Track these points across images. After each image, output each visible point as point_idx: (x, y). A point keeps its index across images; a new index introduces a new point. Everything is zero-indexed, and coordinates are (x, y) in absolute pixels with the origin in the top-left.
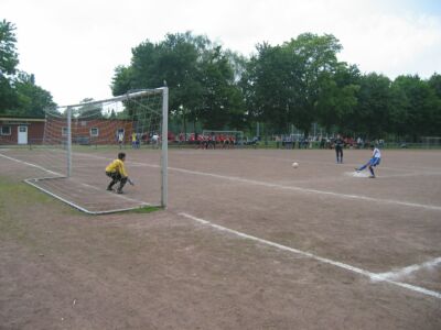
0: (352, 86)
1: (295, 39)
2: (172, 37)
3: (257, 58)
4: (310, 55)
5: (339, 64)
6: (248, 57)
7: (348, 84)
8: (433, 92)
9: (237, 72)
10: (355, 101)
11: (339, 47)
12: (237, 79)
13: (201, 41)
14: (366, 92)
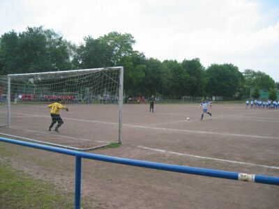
0: (142, 65)
1: (107, 35)
2: (31, 30)
3: (85, 46)
4: (117, 46)
5: (134, 52)
6: (78, 45)
7: (139, 64)
8: (185, 70)
9: (71, 54)
10: (143, 75)
11: (134, 42)
12: (71, 59)
13: (49, 33)
14: (149, 69)
